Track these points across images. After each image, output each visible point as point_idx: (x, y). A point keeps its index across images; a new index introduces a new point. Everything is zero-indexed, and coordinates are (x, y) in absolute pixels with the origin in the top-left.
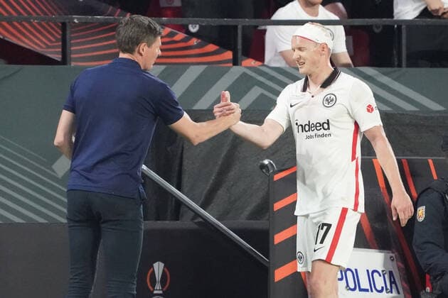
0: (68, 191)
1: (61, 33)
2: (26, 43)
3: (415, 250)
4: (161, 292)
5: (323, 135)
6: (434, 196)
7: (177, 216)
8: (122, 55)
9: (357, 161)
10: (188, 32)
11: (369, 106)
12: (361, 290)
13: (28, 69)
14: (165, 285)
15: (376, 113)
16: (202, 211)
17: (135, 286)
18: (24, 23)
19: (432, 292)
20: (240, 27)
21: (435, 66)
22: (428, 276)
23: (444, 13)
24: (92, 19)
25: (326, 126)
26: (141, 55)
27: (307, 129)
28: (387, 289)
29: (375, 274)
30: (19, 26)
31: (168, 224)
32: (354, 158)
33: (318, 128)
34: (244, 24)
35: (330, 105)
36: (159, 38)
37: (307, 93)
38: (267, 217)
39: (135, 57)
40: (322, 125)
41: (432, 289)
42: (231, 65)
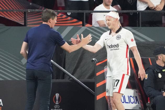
0: (26, 69)
1: (24, 15)
2: (12, 19)
3: (144, 89)
4: (58, 104)
5: (116, 49)
6: (151, 70)
7: (63, 78)
8: (44, 23)
9: (128, 58)
10: (67, 15)
11: (132, 39)
12: (126, 103)
13: (13, 27)
14: (60, 101)
15: (134, 42)
16: (72, 76)
17: (49, 102)
18: (11, 12)
19: (150, 103)
20: (85, 13)
21: (151, 27)
22: (149, 98)
23: (154, 8)
24: (34, 11)
25: (117, 46)
26: (50, 23)
27: (111, 47)
28: (135, 102)
29: (131, 97)
30: (10, 13)
31: (60, 80)
32: (127, 57)
33: (115, 47)
34: (86, 12)
35: (119, 39)
36: (56, 17)
37: (111, 35)
38: (94, 78)
39: (48, 23)
40: (116, 46)
41: (150, 102)
42: (82, 26)
